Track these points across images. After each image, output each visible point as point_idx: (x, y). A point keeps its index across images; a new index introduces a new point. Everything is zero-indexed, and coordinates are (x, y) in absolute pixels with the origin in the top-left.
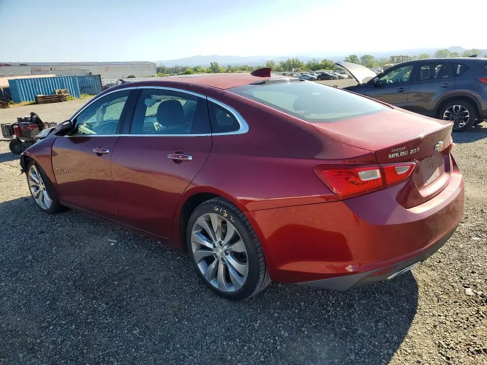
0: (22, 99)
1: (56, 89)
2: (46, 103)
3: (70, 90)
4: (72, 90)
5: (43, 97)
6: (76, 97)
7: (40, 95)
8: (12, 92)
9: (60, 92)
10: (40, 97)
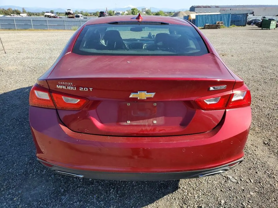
0: (198, 26)
1: (217, 21)
2: (209, 28)
3: (225, 22)
4: (226, 22)
5: (209, 25)
6: (227, 26)
7: (207, 24)
8: (196, 22)
9: (219, 23)
10: (207, 25)
